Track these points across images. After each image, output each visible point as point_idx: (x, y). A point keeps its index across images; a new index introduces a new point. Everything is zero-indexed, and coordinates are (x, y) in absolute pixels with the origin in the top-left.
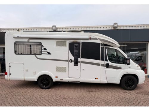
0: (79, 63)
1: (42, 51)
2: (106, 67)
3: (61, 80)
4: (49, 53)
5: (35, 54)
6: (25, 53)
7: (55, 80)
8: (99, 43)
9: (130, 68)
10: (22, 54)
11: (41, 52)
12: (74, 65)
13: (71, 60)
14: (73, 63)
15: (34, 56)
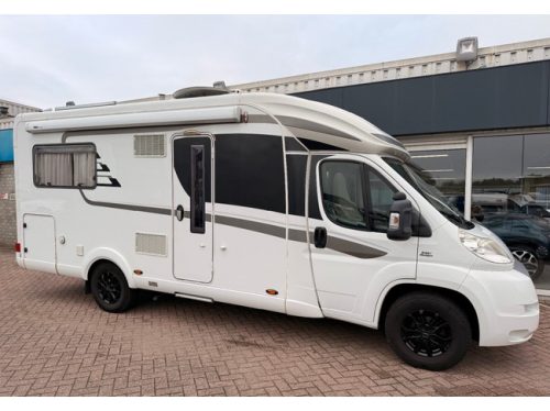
0: (207, 223)
1: (99, 173)
2: (313, 246)
3: (151, 284)
4: (115, 183)
5: (80, 187)
6: (58, 184)
7: (133, 281)
8: (281, 137)
9: (427, 254)
10: (50, 186)
11: (95, 178)
12: (192, 231)
13: (180, 207)
14: (187, 221)
15: (78, 191)
